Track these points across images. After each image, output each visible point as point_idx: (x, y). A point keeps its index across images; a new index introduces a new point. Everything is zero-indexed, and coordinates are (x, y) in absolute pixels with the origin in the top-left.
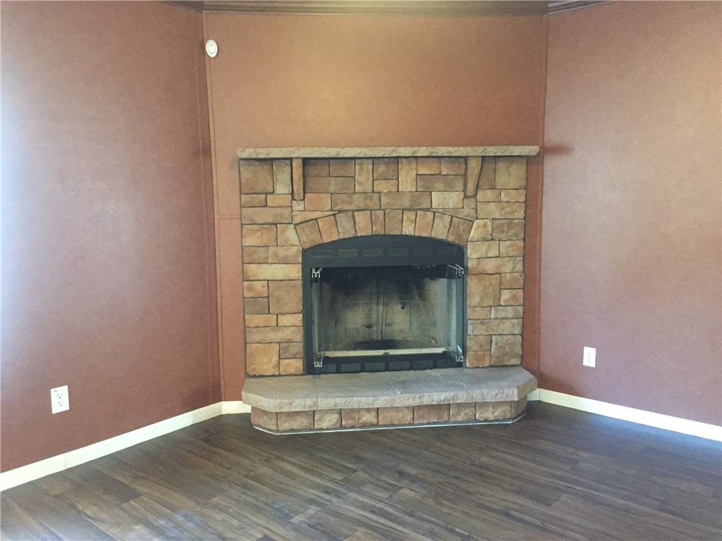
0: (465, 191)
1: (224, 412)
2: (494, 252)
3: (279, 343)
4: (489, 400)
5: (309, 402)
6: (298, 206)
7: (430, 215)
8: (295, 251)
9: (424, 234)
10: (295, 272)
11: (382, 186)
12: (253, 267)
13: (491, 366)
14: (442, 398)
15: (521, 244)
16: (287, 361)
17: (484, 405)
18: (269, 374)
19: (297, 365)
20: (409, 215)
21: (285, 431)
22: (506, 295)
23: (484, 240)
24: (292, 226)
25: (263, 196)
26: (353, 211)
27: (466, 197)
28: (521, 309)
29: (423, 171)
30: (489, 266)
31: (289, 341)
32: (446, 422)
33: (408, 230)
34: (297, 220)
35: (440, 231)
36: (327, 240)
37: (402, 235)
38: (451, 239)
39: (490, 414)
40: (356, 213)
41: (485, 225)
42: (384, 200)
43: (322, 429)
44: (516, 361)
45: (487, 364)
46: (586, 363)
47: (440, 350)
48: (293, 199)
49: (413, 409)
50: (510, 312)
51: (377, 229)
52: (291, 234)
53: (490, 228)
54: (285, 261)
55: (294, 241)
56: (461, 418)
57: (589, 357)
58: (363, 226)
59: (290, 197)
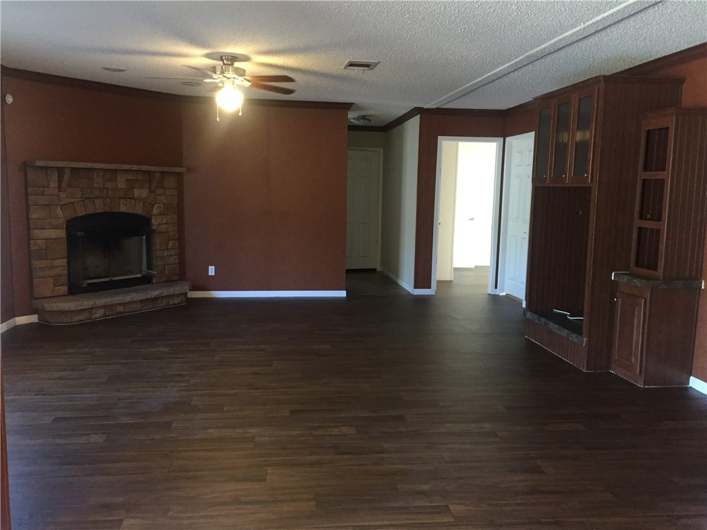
0: (150, 189)
1: (18, 324)
2: (164, 221)
3: (54, 277)
4: (177, 292)
5: (92, 303)
6: (63, 195)
7: (133, 201)
8: (62, 221)
9: (131, 212)
10: (62, 233)
11: (109, 185)
12: (36, 231)
13: (165, 281)
14: (157, 293)
15: (176, 216)
16: (58, 287)
17: (174, 296)
18: (49, 296)
19: (64, 289)
20: (122, 201)
21: (77, 322)
22: (171, 243)
23: (160, 214)
24: (59, 207)
25: (42, 189)
26: (94, 198)
27: (150, 192)
28: (178, 250)
29: (130, 177)
30: (163, 228)
31: (59, 275)
32: (157, 307)
33: (123, 209)
34: (62, 203)
35: (138, 210)
36: (80, 214)
37: (119, 213)
38: (144, 214)
39: (176, 301)
40: (95, 200)
41: (160, 207)
42: (110, 193)
43: (96, 318)
44: (176, 278)
45: (163, 280)
46: (210, 274)
47: (139, 276)
48: (59, 191)
49: (142, 301)
50: (173, 252)
51: (108, 209)
52: (59, 211)
53: (162, 208)
54: (56, 227)
55: (61, 215)
56: (162, 304)
57: (212, 271)
58: (99, 207)
59: (57, 189)
